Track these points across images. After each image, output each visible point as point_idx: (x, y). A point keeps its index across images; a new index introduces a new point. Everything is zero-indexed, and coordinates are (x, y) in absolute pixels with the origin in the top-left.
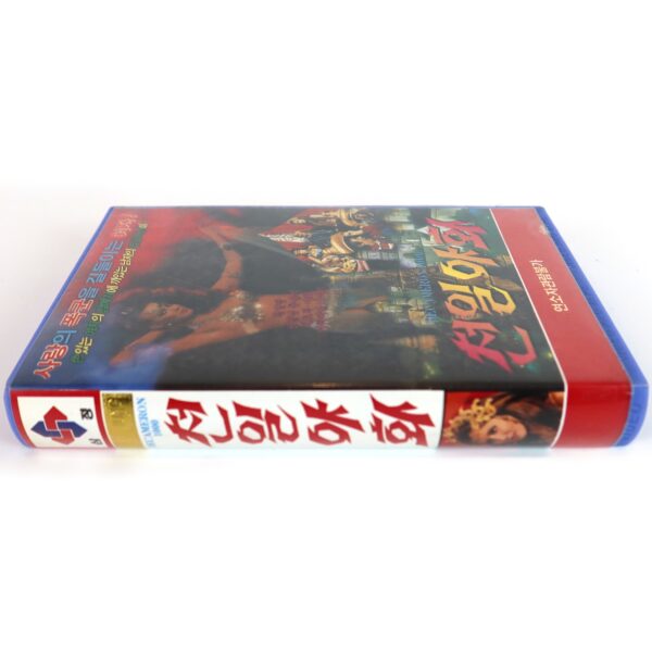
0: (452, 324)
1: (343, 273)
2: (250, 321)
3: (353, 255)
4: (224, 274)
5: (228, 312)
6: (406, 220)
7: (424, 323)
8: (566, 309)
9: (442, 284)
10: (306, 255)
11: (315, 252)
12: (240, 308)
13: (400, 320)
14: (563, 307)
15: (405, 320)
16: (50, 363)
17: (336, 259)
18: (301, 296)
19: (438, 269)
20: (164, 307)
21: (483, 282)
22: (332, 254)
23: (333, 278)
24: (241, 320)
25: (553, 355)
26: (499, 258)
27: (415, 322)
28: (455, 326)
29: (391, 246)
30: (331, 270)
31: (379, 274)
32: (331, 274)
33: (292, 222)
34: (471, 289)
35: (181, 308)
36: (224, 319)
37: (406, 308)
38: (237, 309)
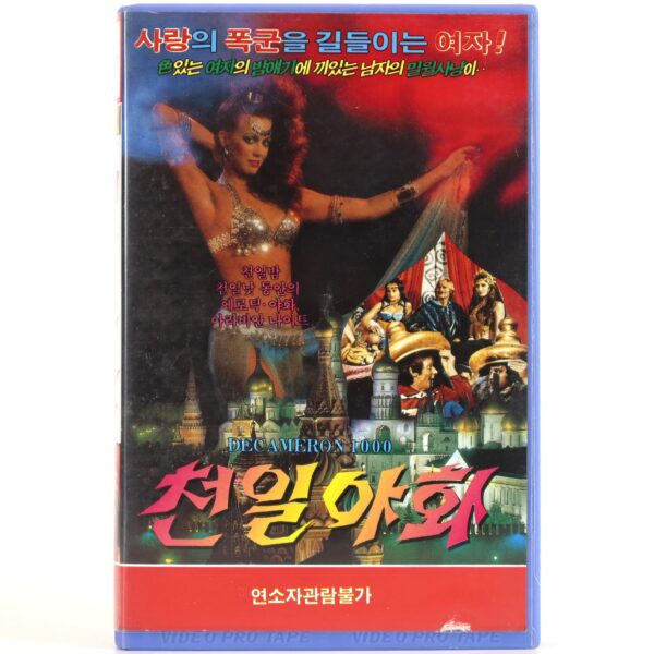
0: (226, 465)
1: (341, 347)
2: (234, 240)
3: (386, 360)
4: (337, 200)
5: (252, 214)
6: (487, 439)
7: (228, 435)
8: (255, 603)
9: (312, 467)
10: (387, 299)
11: (396, 311)
12: (261, 227)
13: (233, 410)
14: (260, 599)
15: (234, 415)
16: (157, 41)
17: (375, 338)
18: (289, 296)
19: (351, 466)
20: (262, 139)
21: (316, 517)
22: (389, 334)
23: (329, 334)
24: (235, 231)
25: (168, 563)
26: (376, 548)
27: (229, 425)
28: (220, 468)
29: (412, 412)
30: (348, 331)
31: (339, 391)
32: (339, 332)
33: (483, 276)
34: (300, 500)
35: (261, 160)
36: (238, 211)
37: (260, 418)
38: (258, 224)
